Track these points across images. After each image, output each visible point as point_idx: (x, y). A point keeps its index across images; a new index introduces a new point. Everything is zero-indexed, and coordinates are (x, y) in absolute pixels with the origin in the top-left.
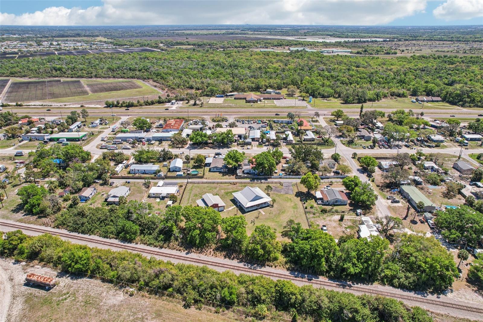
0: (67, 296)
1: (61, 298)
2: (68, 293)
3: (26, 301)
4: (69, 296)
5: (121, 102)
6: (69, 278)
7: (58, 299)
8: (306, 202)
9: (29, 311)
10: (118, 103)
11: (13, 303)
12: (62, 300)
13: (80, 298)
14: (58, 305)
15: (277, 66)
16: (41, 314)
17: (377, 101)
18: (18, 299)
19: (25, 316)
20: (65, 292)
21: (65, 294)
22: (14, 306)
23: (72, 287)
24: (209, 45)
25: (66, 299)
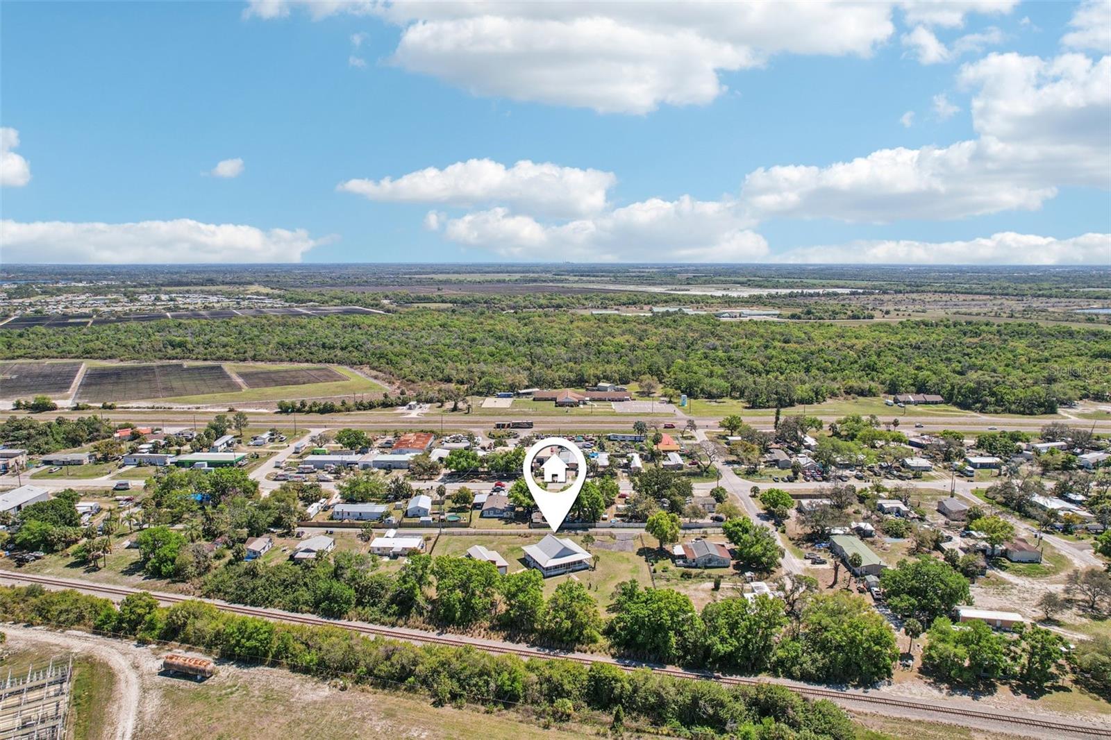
0: (234, 689)
1: (224, 692)
2: (235, 686)
3: (165, 696)
4: (237, 690)
5: (309, 404)
6: (234, 666)
7: (219, 693)
8: (657, 562)
9: (173, 707)
10: (303, 405)
11: (145, 698)
12: (226, 694)
13: (257, 692)
14: (219, 700)
15: (622, 341)
16: (193, 712)
17: (815, 404)
18: (151, 692)
19: (166, 713)
20: (229, 684)
21: (230, 687)
22: (147, 701)
23: (241, 678)
24: (485, 302)
25: (232, 693)
